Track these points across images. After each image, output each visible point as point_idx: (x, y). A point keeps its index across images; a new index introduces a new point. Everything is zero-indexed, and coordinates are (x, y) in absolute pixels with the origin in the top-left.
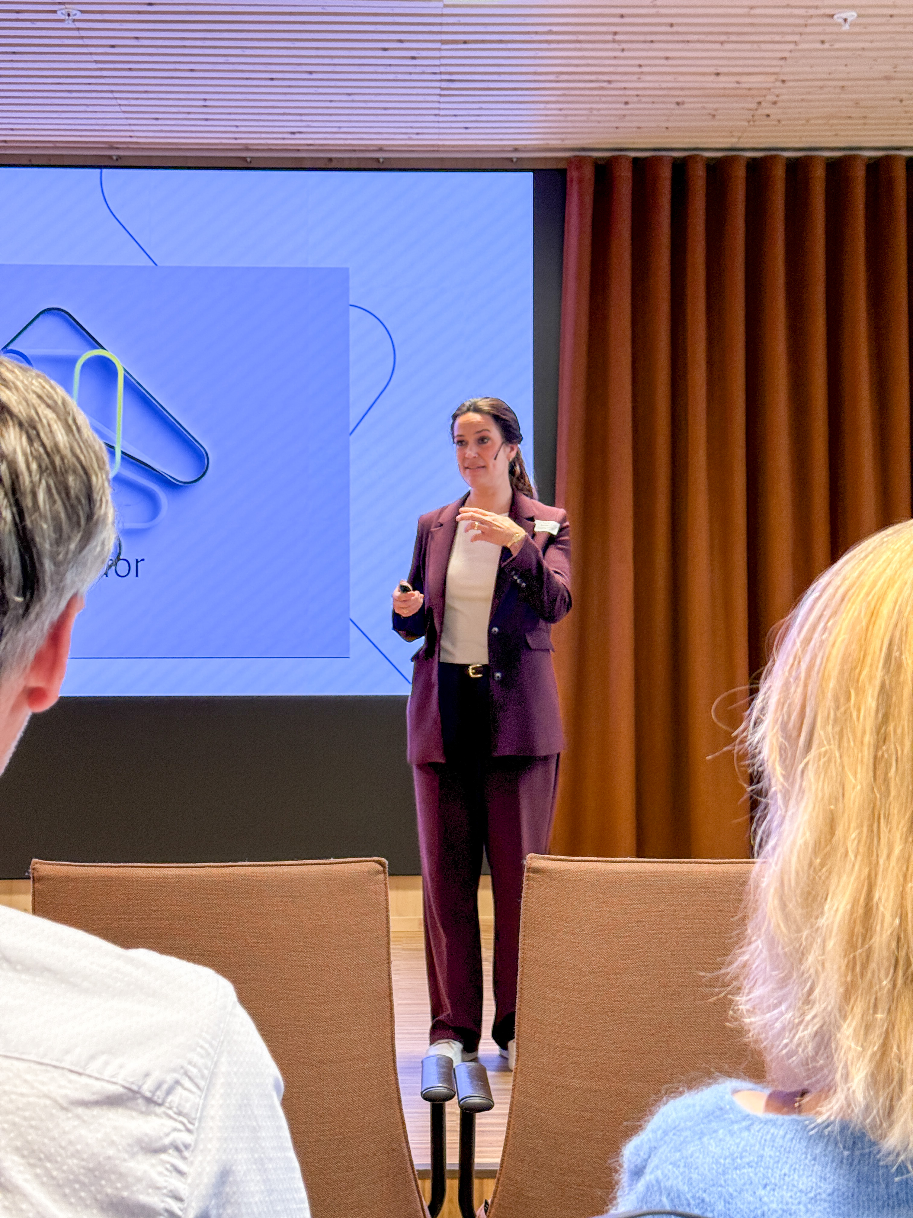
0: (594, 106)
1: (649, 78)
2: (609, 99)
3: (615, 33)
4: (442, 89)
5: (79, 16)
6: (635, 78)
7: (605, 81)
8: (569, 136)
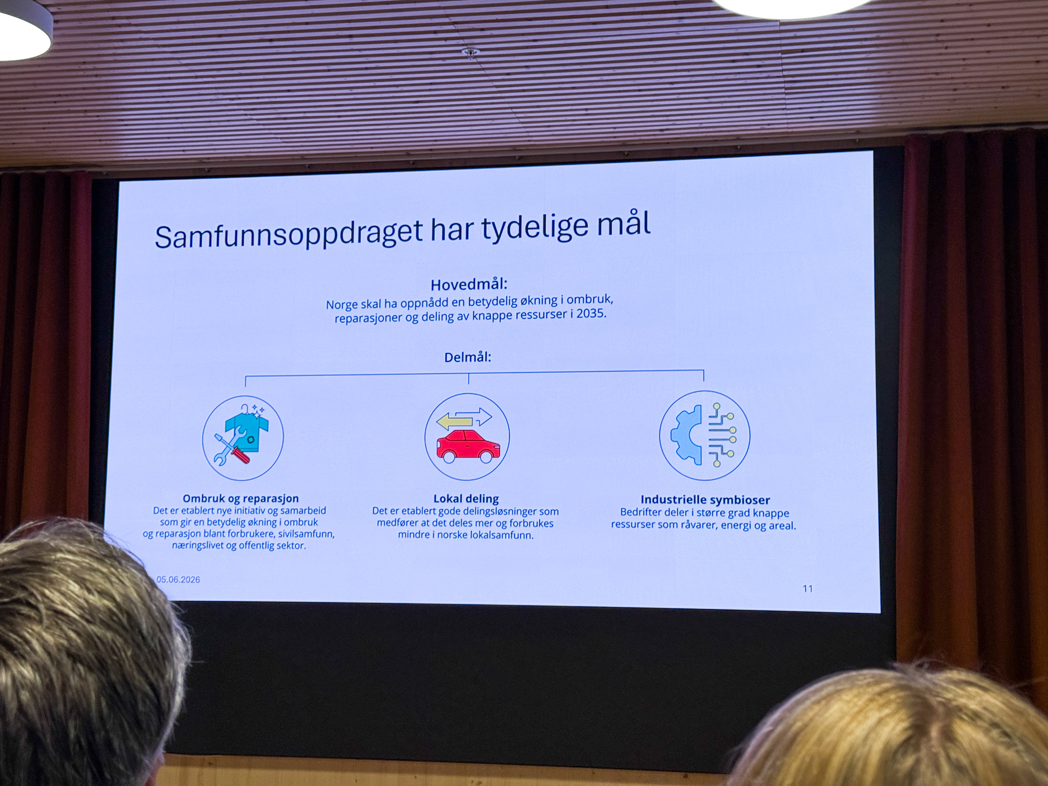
0: (926, 94)
1: (972, 68)
2: (937, 87)
3: (938, 35)
4: (786, 89)
5: (479, 53)
6: (961, 69)
7: (933, 73)
8: (905, 119)
